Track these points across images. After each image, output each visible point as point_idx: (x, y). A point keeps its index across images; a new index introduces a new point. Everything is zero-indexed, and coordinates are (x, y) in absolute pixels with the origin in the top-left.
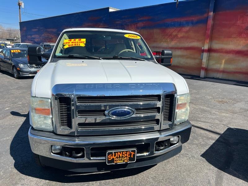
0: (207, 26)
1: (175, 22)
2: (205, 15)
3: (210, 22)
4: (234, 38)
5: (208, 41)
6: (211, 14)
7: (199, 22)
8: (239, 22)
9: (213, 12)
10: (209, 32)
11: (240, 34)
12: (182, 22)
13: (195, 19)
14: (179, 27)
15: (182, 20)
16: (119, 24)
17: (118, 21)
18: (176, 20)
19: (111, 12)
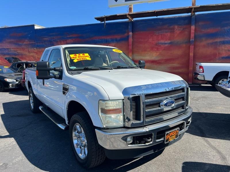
0: (128, 43)
1: (102, 39)
2: (126, 35)
3: (131, 40)
4: (149, 51)
5: (131, 54)
6: (131, 33)
7: (121, 40)
8: (150, 40)
9: (132, 33)
10: (131, 47)
11: (152, 49)
12: (108, 39)
13: (118, 37)
14: (106, 43)
15: (108, 38)
16: (48, 40)
17: (45, 37)
18: (103, 38)
19: (37, 30)
